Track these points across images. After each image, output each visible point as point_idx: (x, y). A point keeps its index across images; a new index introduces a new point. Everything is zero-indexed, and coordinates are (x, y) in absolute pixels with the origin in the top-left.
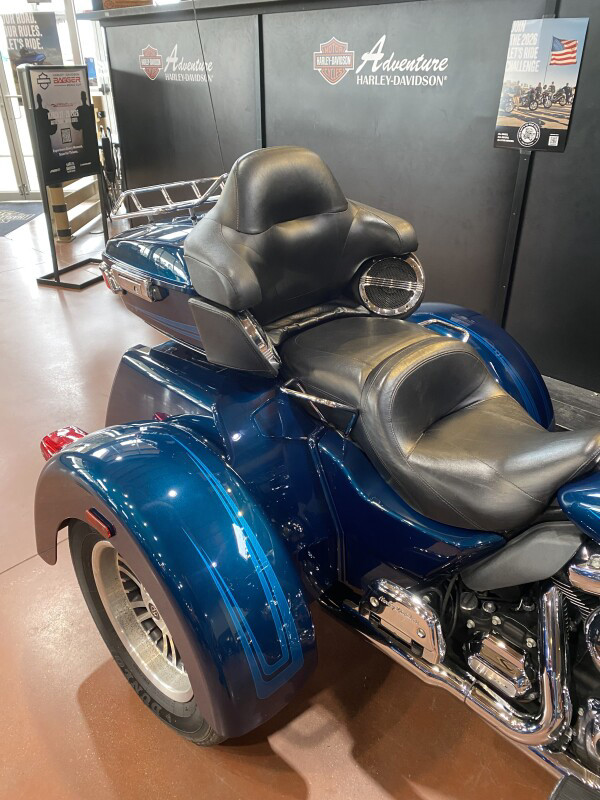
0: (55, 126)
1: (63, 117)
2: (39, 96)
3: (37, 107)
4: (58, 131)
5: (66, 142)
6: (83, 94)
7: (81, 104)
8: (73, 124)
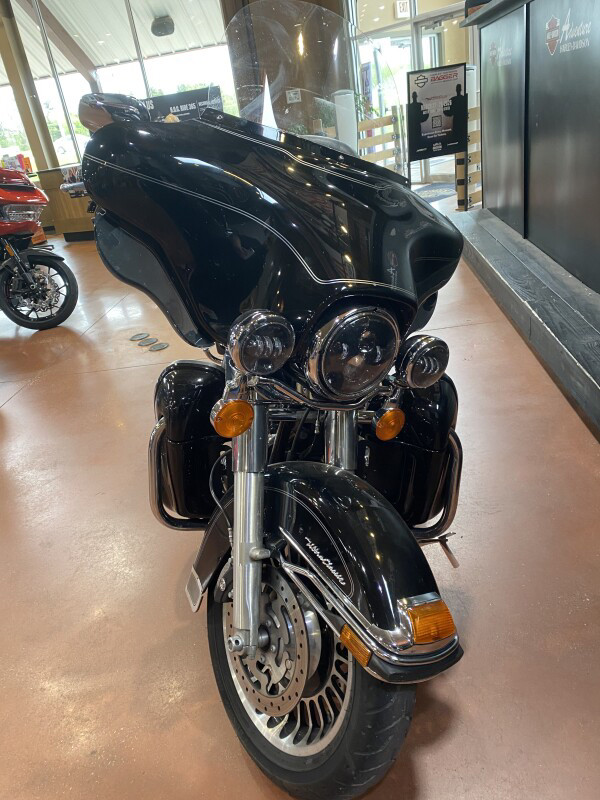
0: (427, 115)
1: (435, 108)
2: (415, 94)
3: (412, 101)
4: (430, 119)
5: (435, 127)
6: (459, 87)
7: (456, 94)
8: (446, 113)
